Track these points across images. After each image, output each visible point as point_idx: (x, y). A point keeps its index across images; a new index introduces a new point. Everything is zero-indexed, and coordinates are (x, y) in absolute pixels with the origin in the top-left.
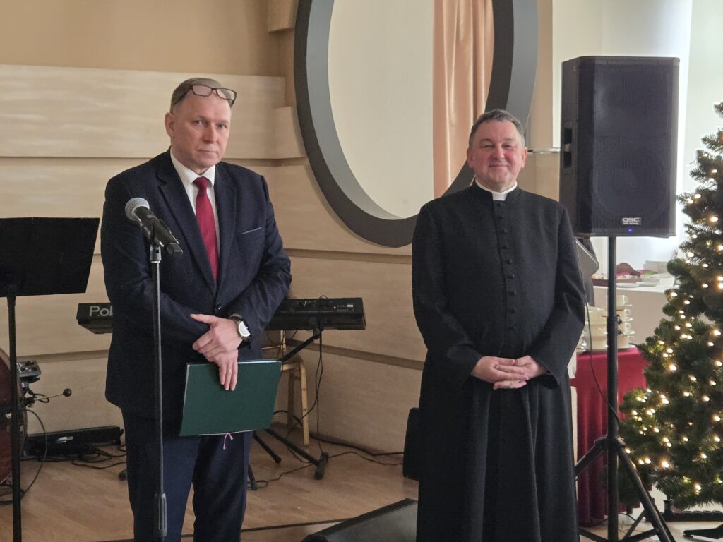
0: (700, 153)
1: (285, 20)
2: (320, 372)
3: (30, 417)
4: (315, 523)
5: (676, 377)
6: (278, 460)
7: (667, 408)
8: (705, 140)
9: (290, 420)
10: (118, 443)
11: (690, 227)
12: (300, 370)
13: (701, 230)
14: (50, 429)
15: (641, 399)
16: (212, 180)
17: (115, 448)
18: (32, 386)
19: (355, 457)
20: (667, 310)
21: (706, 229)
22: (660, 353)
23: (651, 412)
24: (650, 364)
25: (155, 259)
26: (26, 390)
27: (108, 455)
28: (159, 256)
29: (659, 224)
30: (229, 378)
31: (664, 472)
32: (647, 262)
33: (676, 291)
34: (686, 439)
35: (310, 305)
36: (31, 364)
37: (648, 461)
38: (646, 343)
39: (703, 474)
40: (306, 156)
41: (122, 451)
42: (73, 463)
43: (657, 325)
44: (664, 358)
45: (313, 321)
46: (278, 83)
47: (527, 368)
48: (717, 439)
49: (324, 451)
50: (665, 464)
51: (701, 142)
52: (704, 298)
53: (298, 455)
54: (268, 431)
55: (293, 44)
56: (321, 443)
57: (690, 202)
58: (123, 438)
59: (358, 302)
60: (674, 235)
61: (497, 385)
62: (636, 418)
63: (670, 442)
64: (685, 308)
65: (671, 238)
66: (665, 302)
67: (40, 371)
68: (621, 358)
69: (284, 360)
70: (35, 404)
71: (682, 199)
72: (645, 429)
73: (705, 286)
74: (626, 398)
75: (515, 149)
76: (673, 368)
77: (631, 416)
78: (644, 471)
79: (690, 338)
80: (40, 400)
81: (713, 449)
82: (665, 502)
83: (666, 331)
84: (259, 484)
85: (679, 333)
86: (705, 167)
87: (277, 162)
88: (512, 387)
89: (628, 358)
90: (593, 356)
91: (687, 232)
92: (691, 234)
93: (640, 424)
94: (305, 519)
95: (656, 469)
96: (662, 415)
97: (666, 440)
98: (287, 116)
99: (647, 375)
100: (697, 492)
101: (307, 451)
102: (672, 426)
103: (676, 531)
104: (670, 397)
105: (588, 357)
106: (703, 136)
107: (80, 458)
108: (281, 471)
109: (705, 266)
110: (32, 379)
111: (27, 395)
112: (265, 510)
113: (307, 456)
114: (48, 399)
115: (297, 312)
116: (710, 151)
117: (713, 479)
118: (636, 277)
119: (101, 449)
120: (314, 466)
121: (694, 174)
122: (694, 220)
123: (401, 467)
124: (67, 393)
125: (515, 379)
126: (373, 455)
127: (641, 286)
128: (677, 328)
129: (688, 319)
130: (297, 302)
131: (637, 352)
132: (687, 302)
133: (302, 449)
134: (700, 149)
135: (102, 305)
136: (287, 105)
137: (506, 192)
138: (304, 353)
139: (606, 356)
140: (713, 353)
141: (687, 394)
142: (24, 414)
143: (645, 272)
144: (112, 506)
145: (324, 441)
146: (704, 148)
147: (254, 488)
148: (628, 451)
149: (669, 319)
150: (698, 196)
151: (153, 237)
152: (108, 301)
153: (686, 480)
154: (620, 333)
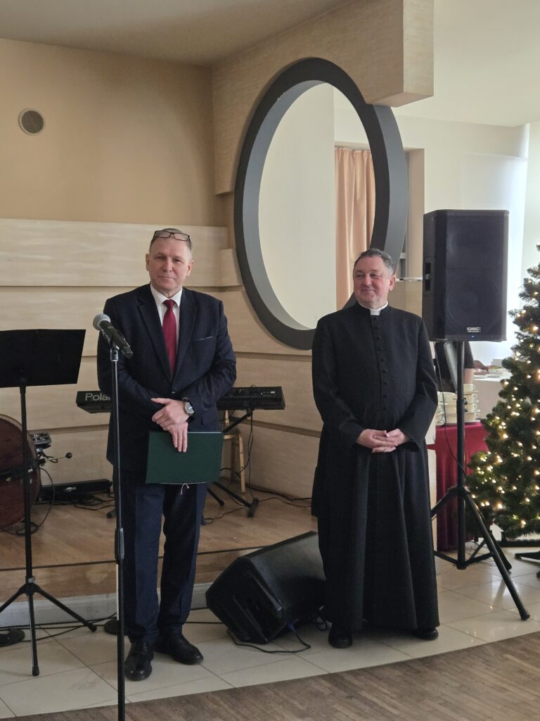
0: (526, 280)
1: (227, 186)
2: (251, 440)
3: (43, 473)
4: (246, 549)
5: (508, 442)
6: (222, 503)
7: (501, 465)
8: (529, 270)
9: (232, 475)
10: (109, 492)
11: (519, 334)
12: (239, 439)
13: (527, 337)
14: (57, 482)
15: (483, 459)
16: (178, 303)
17: (106, 495)
18: (45, 451)
19: (278, 502)
20: (502, 394)
21: (531, 335)
22: (497, 425)
23: (490, 468)
24: (489, 434)
25: (114, 358)
26: (41, 453)
27: (100, 500)
28: (117, 356)
29: (494, 332)
30: (181, 443)
31: (501, 512)
32: (494, 360)
33: (508, 380)
34: (515, 488)
35: (244, 392)
36: (45, 435)
37: (488, 504)
38: (486, 418)
39: (527, 513)
40: (242, 284)
41: (112, 497)
42: (75, 506)
43: (495, 405)
44: (499, 430)
45: (246, 403)
46: (223, 232)
47: (396, 437)
48: (537, 488)
49: (254, 497)
50: (500, 506)
51: (527, 272)
52: (528, 386)
53: (237, 501)
54: (216, 483)
55: (233, 203)
56: (252, 491)
57: (519, 315)
58: (112, 488)
59: (278, 390)
60: (505, 340)
61: (374, 450)
62: (480, 472)
63: (503, 490)
64: (515, 393)
65: (503, 342)
66: (501, 388)
67: (51, 440)
68: (468, 430)
69: (226, 431)
70: (46, 464)
71: (512, 314)
72: (486, 481)
73: (529, 377)
74: (472, 458)
75: (380, 278)
76: (505, 436)
77: (477, 471)
78: (486, 511)
79: (518, 414)
80: (51, 461)
81: (533, 495)
82: (502, 533)
83: (501, 410)
84: (207, 521)
85: (510, 411)
86: (529, 290)
87: (222, 289)
88: (386, 451)
89: (473, 429)
90: (447, 428)
91: (517, 337)
92: (519, 339)
93: (483, 476)
94: (239, 546)
95: (494, 509)
96: (499, 471)
97: (500, 488)
98: (229, 256)
99: (487, 442)
100: (523, 527)
101: (244, 498)
102: (506, 478)
103: (509, 554)
104: (503, 457)
105: (443, 429)
106: (528, 268)
107: (81, 502)
108: (223, 512)
109: (529, 362)
110: (46, 446)
111: (42, 457)
112: (210, 539)
113: (243, 501)
114: (56, 459)
115: (235, 397)
116: (533, 279)
117: (535, 516)
118: (485, 371)
119: (96, 496)
120: (247, 508)
121: (521, 295)
122: (521, 329)
123: (310, 508)
124: (69, 456)
125: (388, 446)
126: (291, 500)
127: (489, 377)
128: (509, 407)
129: (517, 401)
130: (234, 390)
131: (480, 425)
132: (516, 389)
133: (240, 495)
134: (526, 277)
135: (94, 393)
136: (229, 247)
137: (380, 309)
138: (241, 426)
139: (456, 428)
140: (535, 426)
141: (516, 455)
142: (38, 472)
143: (492, 367)
144: (101, 536)
145: (255, 490)
146: (529, 276)
147: (203, 524)
148: (474, 497)
149: (504, 401)
150: (524, 312)
151: (111, 342)
152: (99, 390)
153: (515, 517)
154: (466, 411)
